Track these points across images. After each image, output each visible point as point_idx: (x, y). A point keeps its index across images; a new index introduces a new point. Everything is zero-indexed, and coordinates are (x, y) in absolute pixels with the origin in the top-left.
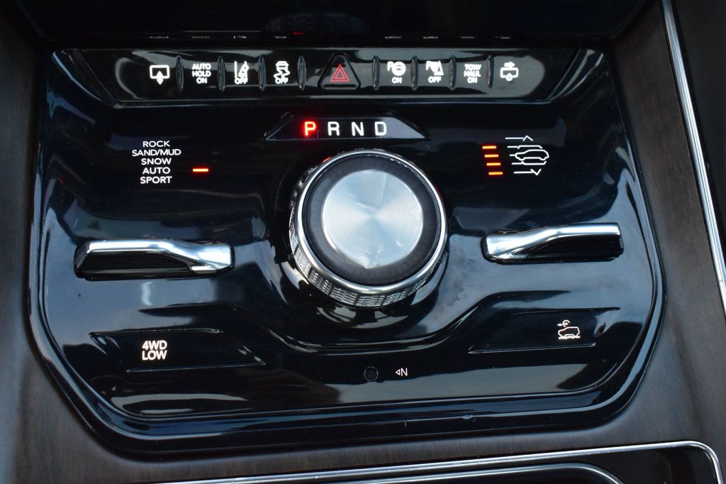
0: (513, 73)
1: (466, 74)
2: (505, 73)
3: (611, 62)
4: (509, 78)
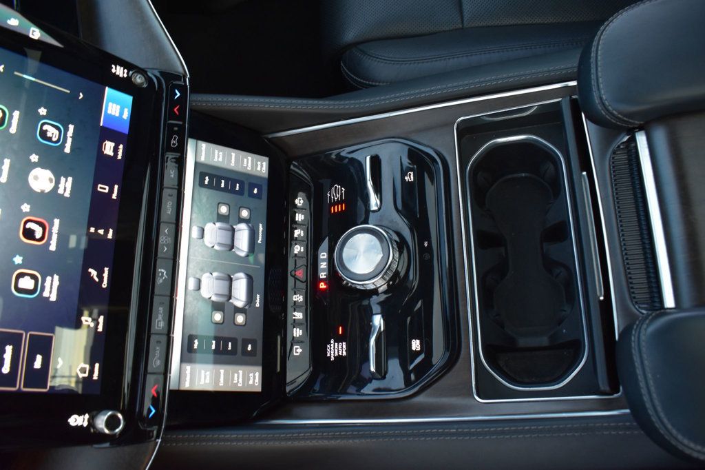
0: (300, 200)
1: (300, 220)
2: (300, 203)
3: (296, 159)
4: (302, 201)
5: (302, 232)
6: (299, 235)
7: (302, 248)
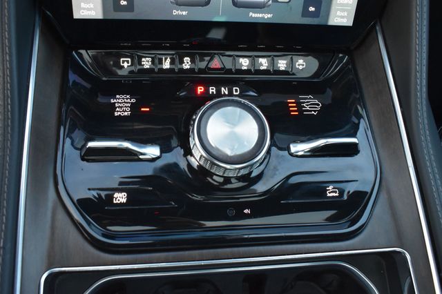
0: (303, 65)
1: (279, 65)
2: (299, 65)
4: (301, 67)
5: (265, 68)
6: (261, 65)
7: (246, 68)
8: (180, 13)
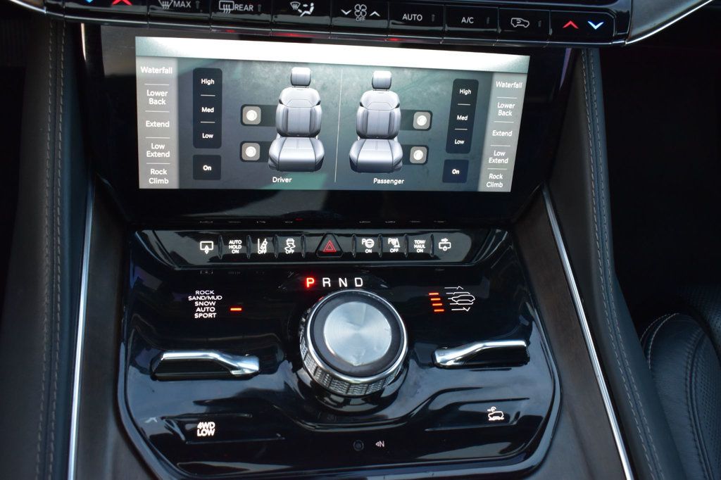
0: (448, 245)
1: (415, 246)
2: (442, 246)
3: (513, 238)
4: (445, 248)
5: (397, 250)
6: (391, 246)
7: (370, 251)
8: (282, 180)
